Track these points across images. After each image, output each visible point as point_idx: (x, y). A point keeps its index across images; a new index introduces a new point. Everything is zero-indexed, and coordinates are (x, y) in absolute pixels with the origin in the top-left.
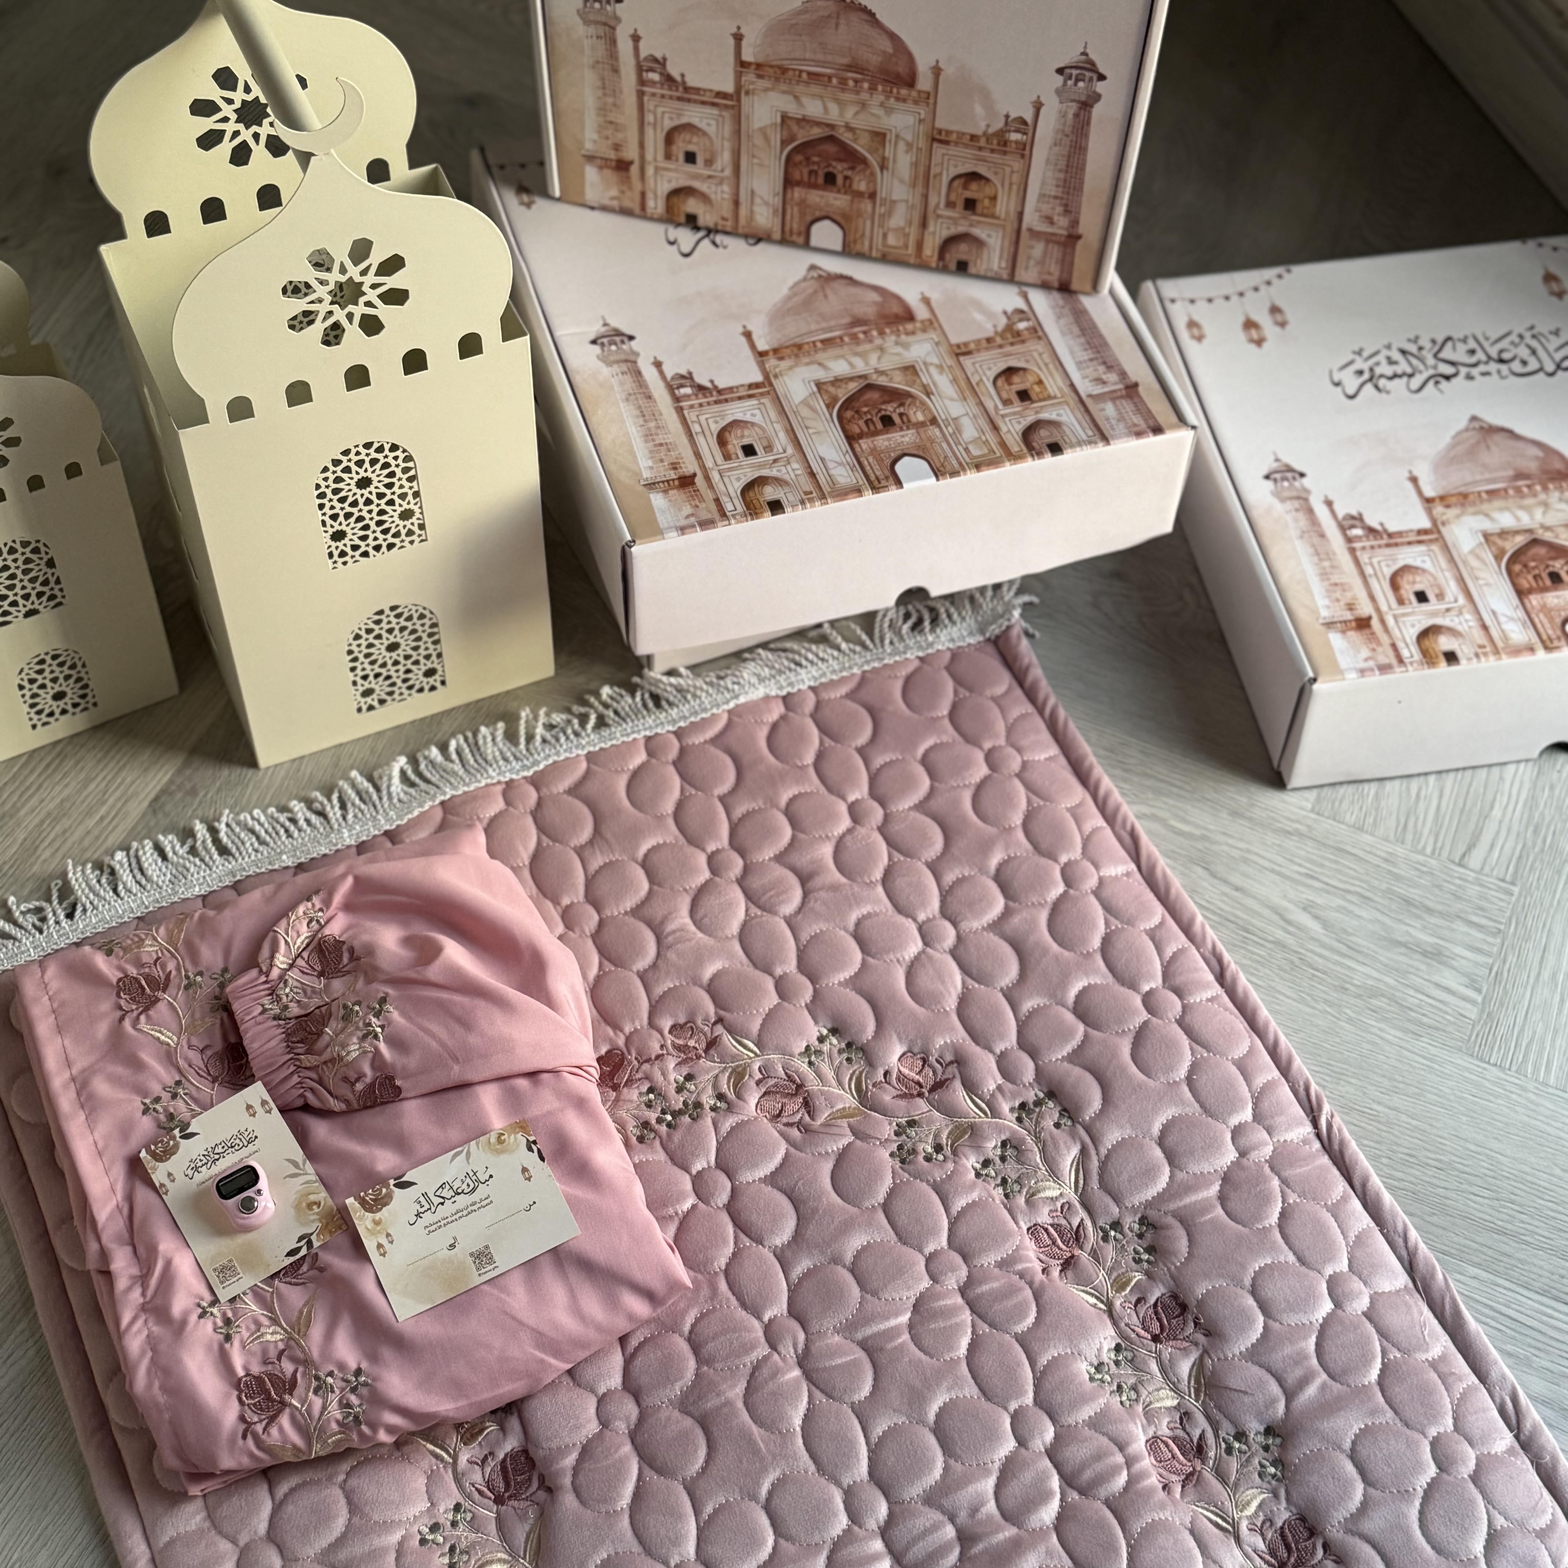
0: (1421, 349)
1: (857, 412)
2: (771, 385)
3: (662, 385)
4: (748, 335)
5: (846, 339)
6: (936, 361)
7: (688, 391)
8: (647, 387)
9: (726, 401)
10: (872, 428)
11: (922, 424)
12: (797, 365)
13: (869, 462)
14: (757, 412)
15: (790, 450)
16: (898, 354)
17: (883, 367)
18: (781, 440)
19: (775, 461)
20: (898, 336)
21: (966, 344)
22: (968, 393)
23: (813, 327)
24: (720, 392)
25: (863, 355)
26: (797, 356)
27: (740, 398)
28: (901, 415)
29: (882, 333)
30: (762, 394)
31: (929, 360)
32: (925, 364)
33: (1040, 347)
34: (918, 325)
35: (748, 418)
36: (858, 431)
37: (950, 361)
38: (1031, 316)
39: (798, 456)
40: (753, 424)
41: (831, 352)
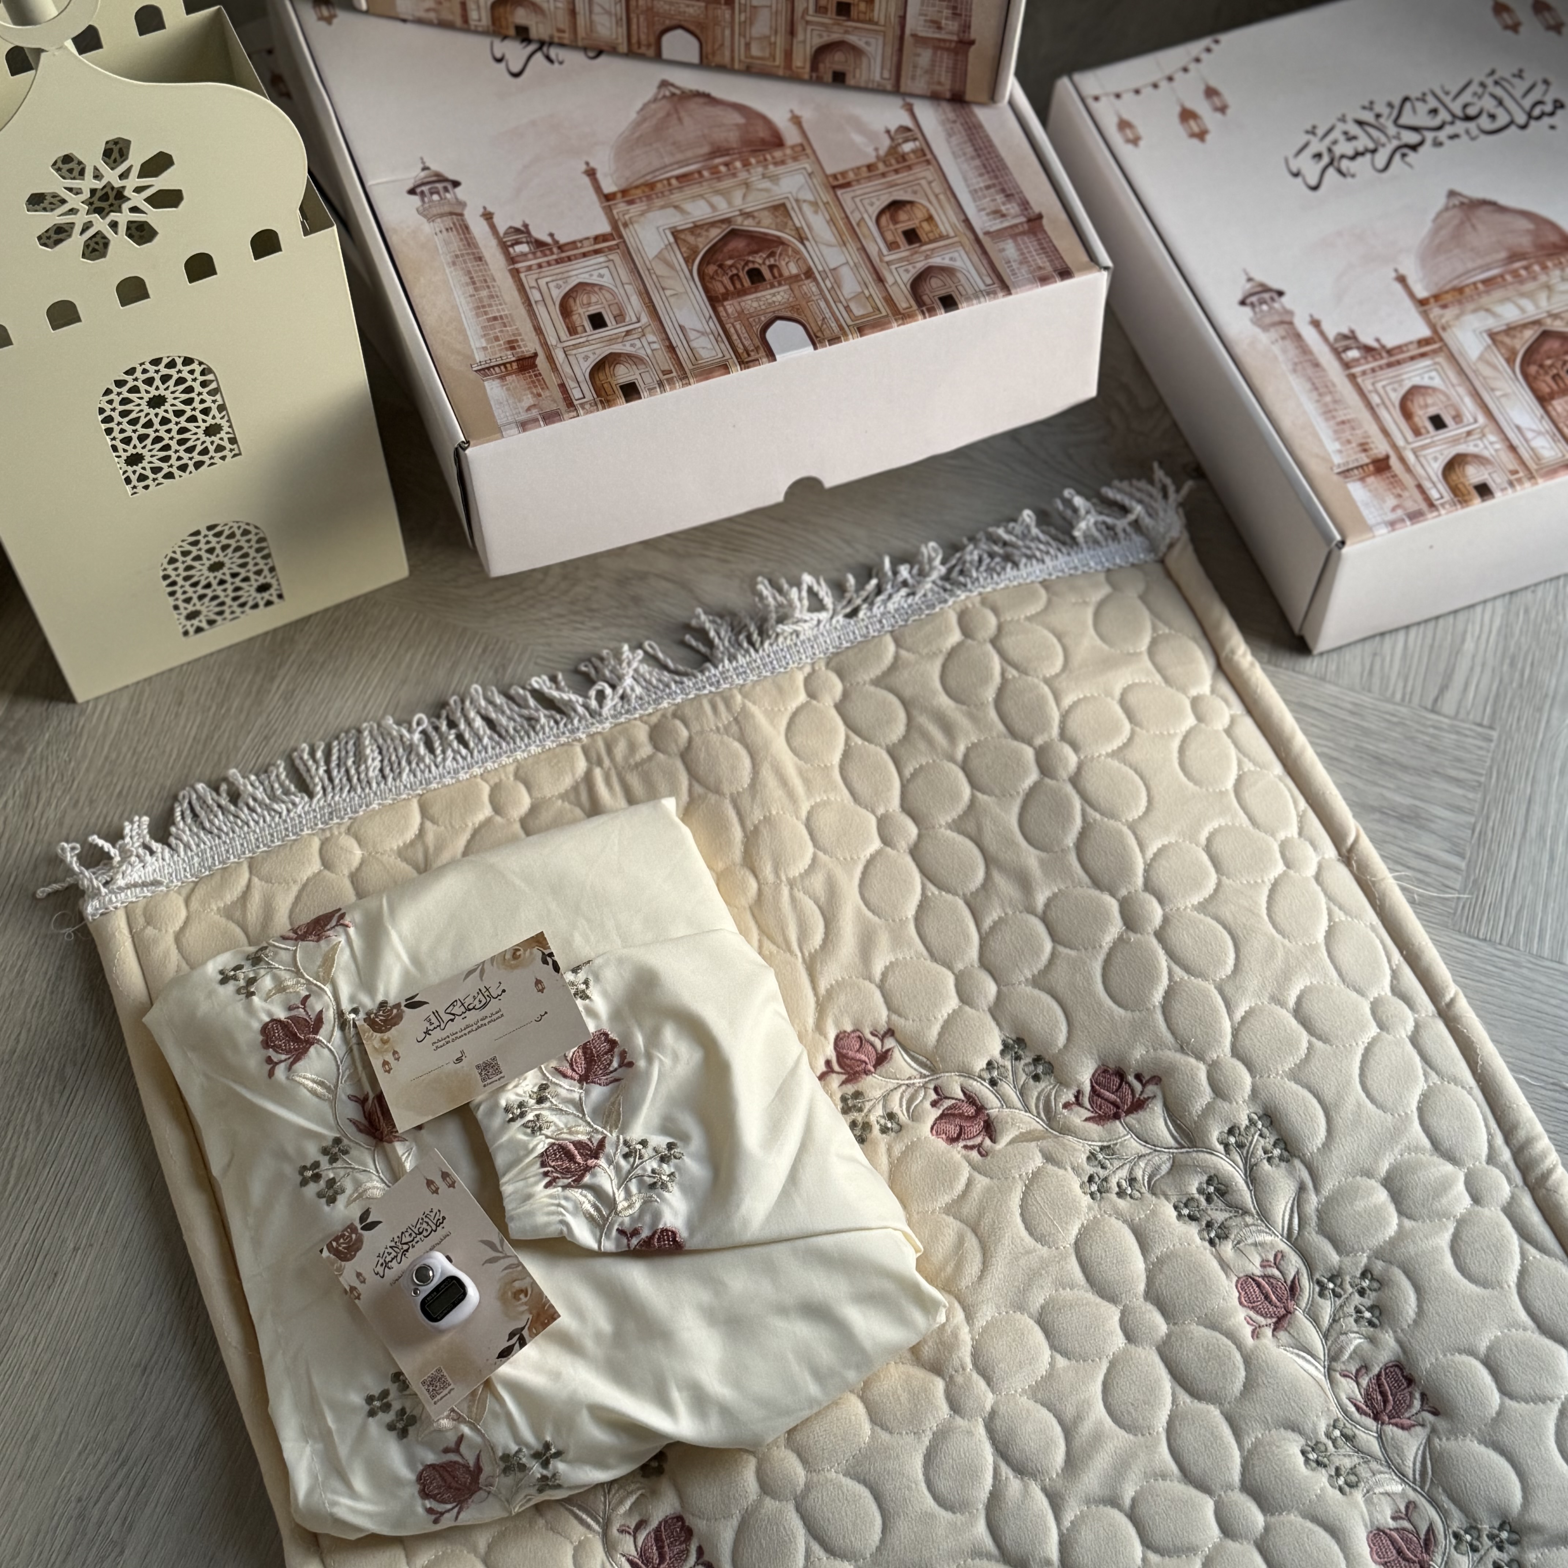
0: (1378, 116)
1: (721, 266)
2: (621, 236)
3: (493, 242)
4: (591, 173)
5: (706, 174)
6: (810, 197)
7: (523, 248)
8: (476, 246)
9: (569, 259)
10: (738, 286)
11: (795, 278)
12: (649, 210)
13: (737, 329)
14: (605, 271)
15: (645, 319)
16: (766, 190)
17: (749, 208)
18: (634, 305)
19: (628, 333)
20: (766, 167)
21: (844, 174)
22: (848, 237)
23: (667, 160)
24: (561, 248)
25: (725, 193)
26: (649, 198)
27: (584, 255)
28: (771, 267)
29: (746, 164)
30: (610, 249)
31: (801, 196)
32: (797, 201)
33: (928, 173)
34: (788, 152)
35: (595, 279)
36: (722, 290)
37: (826, 197)
38: (919, 136)
39: (654, 325)
40: (601, 287)
41: (689, 191)
